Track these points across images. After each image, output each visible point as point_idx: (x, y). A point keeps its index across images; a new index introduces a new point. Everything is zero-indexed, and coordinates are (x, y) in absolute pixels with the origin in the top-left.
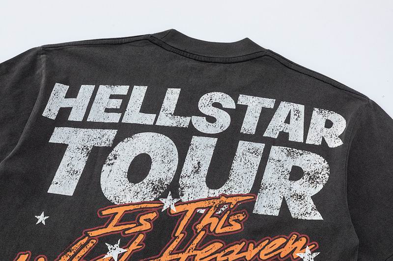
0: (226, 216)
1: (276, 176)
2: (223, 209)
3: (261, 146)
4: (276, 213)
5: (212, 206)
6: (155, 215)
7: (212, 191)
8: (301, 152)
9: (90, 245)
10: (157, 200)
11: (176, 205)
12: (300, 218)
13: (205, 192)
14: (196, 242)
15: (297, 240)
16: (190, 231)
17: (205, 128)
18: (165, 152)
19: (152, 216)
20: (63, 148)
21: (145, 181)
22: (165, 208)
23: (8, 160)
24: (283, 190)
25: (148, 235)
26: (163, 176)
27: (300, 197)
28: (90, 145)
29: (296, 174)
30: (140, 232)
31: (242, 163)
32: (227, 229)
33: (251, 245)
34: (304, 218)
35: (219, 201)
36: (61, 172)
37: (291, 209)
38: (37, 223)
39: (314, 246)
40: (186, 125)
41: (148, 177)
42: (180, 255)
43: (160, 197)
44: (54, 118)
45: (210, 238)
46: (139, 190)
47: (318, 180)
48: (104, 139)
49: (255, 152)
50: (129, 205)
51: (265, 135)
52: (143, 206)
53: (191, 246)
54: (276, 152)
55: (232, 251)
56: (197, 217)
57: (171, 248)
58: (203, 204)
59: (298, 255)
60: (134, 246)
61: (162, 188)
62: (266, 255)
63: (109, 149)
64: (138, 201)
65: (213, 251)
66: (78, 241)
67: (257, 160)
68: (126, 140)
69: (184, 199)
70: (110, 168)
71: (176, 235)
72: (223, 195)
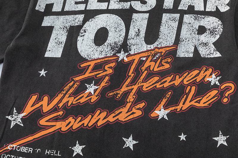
0: (159, 60)
1: (189, 33)
2: (157, 56)
3: (177, 16)
4: (191, 55)
5: (149, 56)
6: (114, 64)
7: (149, 46)
8: (203, 16)
9: (76, 86)
10: (114, 55)
11: (127, 57)
12: (206, 57)
13: (145, 47)
14: (142, 78)
15: (206, 70)
16: (138, 72)
17: (140, 8)
18: (116, 25)
19: (113, 65)
20: (50, 29)
21: (105, 44)
22: (120, 59)
24: (194, 41)
25: (111, 76)
26: (117, 40)
27: (206, 44)
28: (68, 25)
29: (202, 30)
30: (106, 75)
31: (166, 27)
32: (161, 68)
33: (177, 77)
34: (209, 56)
35: (154, 51)
36: (51, 44)
37: (200, 52)
38: (40, 76)
39: (217, 73)
40: (128, 7)
41: (107, 42)
42: (133, 87)
43: (116, 53)
44: (43, 11)
45: (151, 74)
46: (102, 50)
47: (216, 33)
48: (77, 21)
49: (174, 20)
50: (97, 59)
51: (179, 8)
52: (106, 59)
53: (140, 80)
54: (187, 18)
55: (166, 81)
56: (141, 63)
57: (127, 83)
58: (144, 54)
59: (208, 79)
60: (103, 84)
61: (117, 47)
62: (187, 81)
63: (80, 27)
64: (103, 56)
65: (154, 82)
66: (68, 84)
67: (176, 25)
68: (90, 20)
69: (132, 52)
70: (82, 38)
71: (129, 75)
72: (156, 48)
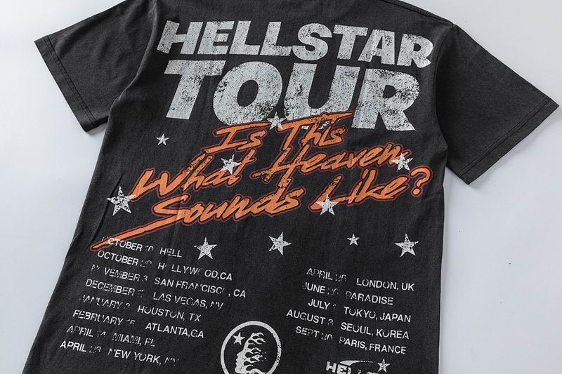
0: (328, 131)
1: (371, 95)
2: (325, 125)
3: (357, 70)
4: (373, 126)
5: (313, 124)
6: (264, 132)
7: (314, 110)
8: (393, 73)
9: (208, 160)
10: (265, 120)
11: (282, 123)
12: (394, 130)
13: (308, 112)
14: (302, 154)
15: (392, 149)
16: (296, 146)
17: (305, 55)
18: (270, 78)
19: (261, 134)
20: (177, 78)
21: (253, 104)
22: (272, 127)
23: (129, 89)
24: (378, 106)
25: (259, 150)
26: (270, 99)
27: (394, 112)
28: (202, 74)
29: (389, 92)
30: (252, 148)
31: (340, 85)
32: (329, 142)
33: (352, 155)
34: (397, 129)
35: (320, 118)
36: (177, 100)
37: (385, 123)
38: (159, 144)
39: (407, 153)
40: (288, 54)
41: (255, 101)
42: (288, 166)
43: (268, 117)
44: (167, 52)
45: (314, 150)
46: (249, 112)
47: (409, 96)
48: (214, 69)
49: (352, 75)
50: (240, 125)
51: (360, 59)
52: (252, 125)
53: (298, 158)
54: (370, 74)
55: (335, 161)
56: (301, 133)
57: (280, 160)
58: (309, 122)
59: (393, 161)
60: (246, 160)
61: (269, 109)
62: (365, 163)
63: (219, 78)
64: (248, 121)
65: (318, 161)
66: (196, 158)
67: (353, 82)
68: (234, 69)
69: (290, 118)
70: (221, 94)
71: (284, 149)
72: (324, 113)
